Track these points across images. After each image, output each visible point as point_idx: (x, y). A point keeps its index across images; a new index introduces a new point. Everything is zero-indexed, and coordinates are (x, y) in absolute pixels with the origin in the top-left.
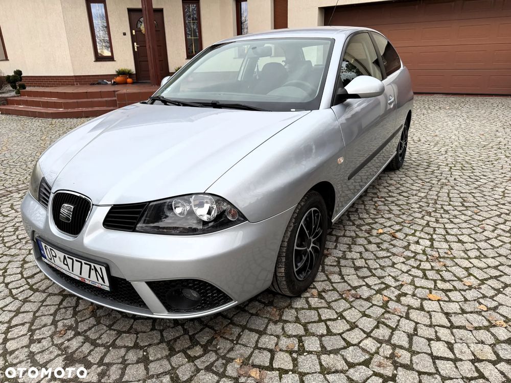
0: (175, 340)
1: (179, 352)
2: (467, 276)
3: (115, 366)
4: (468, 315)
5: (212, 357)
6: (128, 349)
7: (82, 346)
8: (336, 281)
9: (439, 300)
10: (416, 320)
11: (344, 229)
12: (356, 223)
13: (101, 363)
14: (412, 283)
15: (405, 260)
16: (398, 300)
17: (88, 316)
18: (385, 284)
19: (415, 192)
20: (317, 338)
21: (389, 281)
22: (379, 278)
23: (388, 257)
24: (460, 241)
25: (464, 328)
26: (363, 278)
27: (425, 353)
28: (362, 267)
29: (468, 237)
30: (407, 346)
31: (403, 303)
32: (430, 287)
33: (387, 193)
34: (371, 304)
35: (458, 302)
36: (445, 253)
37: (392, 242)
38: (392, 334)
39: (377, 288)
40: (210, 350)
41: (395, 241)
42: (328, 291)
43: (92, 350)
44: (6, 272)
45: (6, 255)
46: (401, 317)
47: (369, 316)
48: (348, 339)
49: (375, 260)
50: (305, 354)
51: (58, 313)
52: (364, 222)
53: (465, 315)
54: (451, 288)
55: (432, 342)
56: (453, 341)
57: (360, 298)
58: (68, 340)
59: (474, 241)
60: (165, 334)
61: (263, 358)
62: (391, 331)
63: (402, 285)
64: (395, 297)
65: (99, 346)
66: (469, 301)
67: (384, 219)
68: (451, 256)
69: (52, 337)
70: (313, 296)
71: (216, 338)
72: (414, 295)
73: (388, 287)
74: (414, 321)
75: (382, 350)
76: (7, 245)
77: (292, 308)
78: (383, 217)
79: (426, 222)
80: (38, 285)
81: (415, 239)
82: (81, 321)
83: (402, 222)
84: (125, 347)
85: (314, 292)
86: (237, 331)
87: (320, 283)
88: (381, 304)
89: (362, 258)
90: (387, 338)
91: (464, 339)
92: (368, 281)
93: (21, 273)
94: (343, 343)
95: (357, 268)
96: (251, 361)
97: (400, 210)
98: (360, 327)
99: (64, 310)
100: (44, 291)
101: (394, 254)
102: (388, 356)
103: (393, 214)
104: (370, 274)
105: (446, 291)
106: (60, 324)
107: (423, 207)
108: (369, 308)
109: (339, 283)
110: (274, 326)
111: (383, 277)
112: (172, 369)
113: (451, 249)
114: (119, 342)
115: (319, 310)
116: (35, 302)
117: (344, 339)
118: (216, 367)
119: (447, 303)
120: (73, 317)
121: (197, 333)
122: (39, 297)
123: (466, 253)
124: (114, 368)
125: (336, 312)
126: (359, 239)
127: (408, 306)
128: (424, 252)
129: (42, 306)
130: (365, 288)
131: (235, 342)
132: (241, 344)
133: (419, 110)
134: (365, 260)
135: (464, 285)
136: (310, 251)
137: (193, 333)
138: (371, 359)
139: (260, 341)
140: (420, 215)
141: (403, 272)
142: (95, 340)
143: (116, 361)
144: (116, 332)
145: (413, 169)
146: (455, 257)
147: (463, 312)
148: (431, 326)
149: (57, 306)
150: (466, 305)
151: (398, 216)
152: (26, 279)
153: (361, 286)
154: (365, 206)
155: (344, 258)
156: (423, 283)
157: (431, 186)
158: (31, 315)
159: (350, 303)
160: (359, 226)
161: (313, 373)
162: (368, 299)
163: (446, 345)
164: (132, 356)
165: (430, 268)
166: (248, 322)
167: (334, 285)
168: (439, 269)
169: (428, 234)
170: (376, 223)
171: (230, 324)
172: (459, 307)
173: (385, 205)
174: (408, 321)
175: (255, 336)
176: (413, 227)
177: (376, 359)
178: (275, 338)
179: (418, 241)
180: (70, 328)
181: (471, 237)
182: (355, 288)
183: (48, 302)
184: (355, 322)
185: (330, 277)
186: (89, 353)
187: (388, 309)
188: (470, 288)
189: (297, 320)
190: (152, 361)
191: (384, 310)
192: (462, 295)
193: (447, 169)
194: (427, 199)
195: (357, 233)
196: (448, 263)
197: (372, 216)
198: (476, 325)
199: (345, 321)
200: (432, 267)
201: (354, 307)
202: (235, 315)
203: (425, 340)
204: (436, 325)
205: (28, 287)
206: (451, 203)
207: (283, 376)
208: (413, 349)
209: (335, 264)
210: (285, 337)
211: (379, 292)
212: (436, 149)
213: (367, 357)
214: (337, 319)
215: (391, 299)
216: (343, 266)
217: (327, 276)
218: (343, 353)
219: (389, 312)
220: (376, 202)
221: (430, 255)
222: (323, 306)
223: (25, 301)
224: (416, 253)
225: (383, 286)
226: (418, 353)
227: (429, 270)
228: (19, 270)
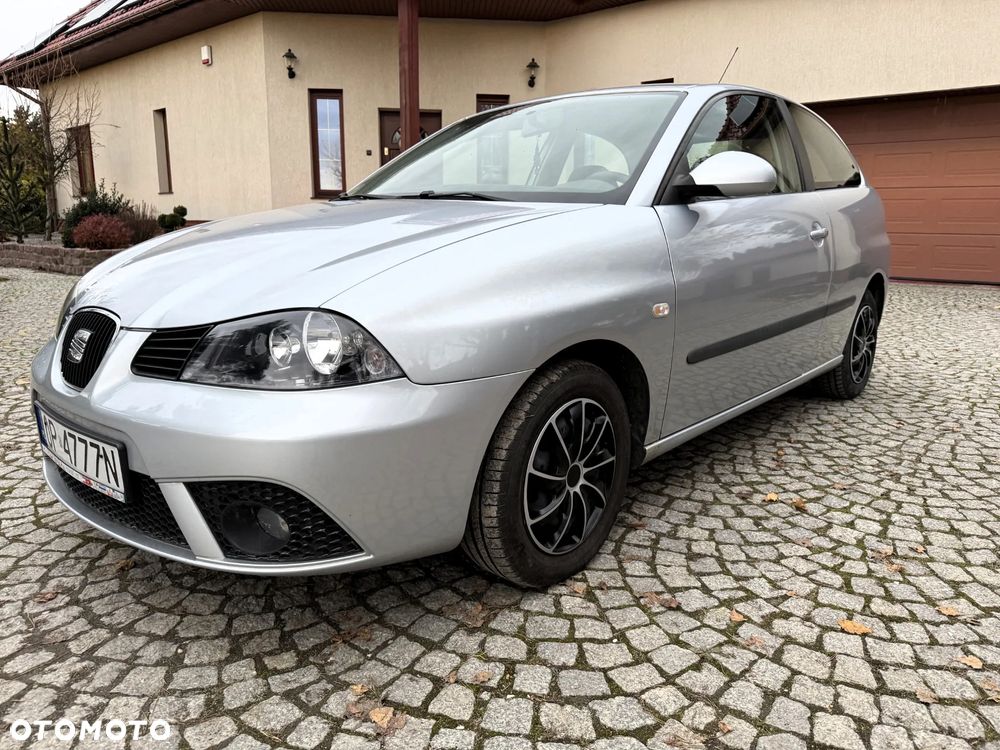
0: (251, 636)
1: (247, 656)
2: (952, 598)
3: (112, 663)
4: (930, 671)
5: (310, 674)
6: (153, 638)
7: (71, 622)
8: (637, 573)
9: (864, 635)
10: (795, 667)
11: (692, 488)
12: (723, 479)
13: (88, 654)
14: (812, 596)
15: (808, 552)
16: (767, 624)
17: (110, 576)
18: (747, 591)
19: (874, 439)
20: (549, 670)
21: (760, 587)
22: (737, 579)
23: (773, 544)
24: (953, 531)
25: (911, 696)
26: (699, 575)
27: (794, 733)
28: (705, 556)
29: (976, 525)
30: (755, 713)
31: (774, 631)
32: (850, 607)
33: (813, 436)
34: (699, 624)
35: (912, 645)
36: (911, 549)
37: (791, 519)
38: (727, 686)
39: (724, 596)
40: (311, 663)
41: (799, 517)
42: (609, 588)
43: (86, 632)
44: (10, 492)
45: (26, 469)
46: (761, 656)
47: (685, 645)
48: (618, 681)
49: (740, 546)
50: (509, 696)
51: (61, 565)
52: (742, 479)
53: (921, 671)
54: (905, 614)
55: (819, 714)
56: (873, 719)
57: (678, 608)
58: (52, 610)
59: (989, 533)
60: (236, 624)
61: (413, 692)
62: (726, 679)
63: (786, 598)
64: (763, 617)
65: (102, 627)
66: (942, 645)
67: (788, 479)
68: (924, 556)
69: (25, 602)
70: (573, 594)
71: (334, 642)
72: (807, 618)
73: (751, 596)
74: (789, 668)
75: (692, 713)
76: (36, 454)
77: (519, 609)
78: (787, 474)
79: (882, 491)
80: (51, 518)
81: (848, 518)
82: (93, 583)
83: (828, 486)
84: (149, 635)
85: (580, 587)
86: (382, 635)
87: (600, 573)
88: (723, 627)
89: (714, 540)
90: (711, 692)
91: (904, 719)
92: (711, 582)
93: (34, 498)
94: (604, 688)
95: (692, 557)
96: (384, 693)
97: (830, 467)
98: (656, 662)
99: (73, 562)
100: (55, 529)
101: (787, 540)
102: (702, 727)
103: (813, 471)
104: (719, 569)
105: (887, 620)
106: (53, 583)
107: (886, 464)
108: (690, 631)
109: (641, 577)
110: (464, 638)
111: (746, 579)
112: (217, 686)
113: (927, 542)
114: (141, 626)
115: (576, 621)
116: (30, 543)
117: (609, 681)
118: (308, 694)
119: (883, 643)
120: (83, 574)
121: (299, 630)
122: (43, 535)
123: (961, 555)
124: (106, 668)
125: (613, 629)
126: (718, 507)
127: (787, 637)
128: (860, 544)
129: (39, 550)
130: (697, 593)
131: (369, 655)
132: (380, 660)
133: (931, 309)
134: (718, 543)
135: (939, 612)
136: (575, 493)
137: (293, 628)
138: (657, 727)
139: (422, 659)
140: (873, 478)
141: (797, 574)
142: (100, 616)
143: (119, 657)
144: (145, 608)
145: (884, 401)
146: (932, 560)
147: (920, 664)
148: (827, 682)
149: (64, 554)
150: (929, 652)
151: (823, 475)
152: (36, 507)
153: (688, 588)
154: (755, 452)
155: (673, 535)
156: (841, 599)
157: (917, 431)
158: (10, 562)
159: (651, 615)
160: (727, 487)
161: (511, 735)
162: (696, 614)
163: (853, 725)
164: (152, 653)
165: (864, 572)
166: (413, 623)
167: (628, 579)
168: (884, 578)
169: (882, 512)
170: (769, 482)
171: (375, 621)
172: (911, 654)
173: (800, 454)
174: (777, 666)
175: (416, 649)
176: (852, 497)
177: (670, 729)
178: (458, 658)
179: (853, 522)
180: (67, 591)
181: (982, 526)
182: (673, 591)
183: (52, 547)
184: (648, 652)
185: (626, 565)
186: (76, 637)
187: (734, 638)
188: (953, 619)
189: (521, 633)
190: (186, 666)
191: (725, 639)
192: (928, 632)
193: (966, 405)
194: (901, 452)
195: (718, 496)
196: (911, 567)
197: (763, 471)
198: (944, 694)
199: (625, 647)
200: (870, 570)
201: (658, 625)
202: (392, 607)
203: (803, 708)
204: (842, 683)
205: (33, 518)
206: (955, 463)
207: (442, 730)
208: (768, 721)
209: (647, 543)
210: (480, 658)
211: (727, 603)
212: (950, 371)
213: (650, 721)
214: (610, 640)
215: (750, 620)
216: (662, 550)
217: (620, 562)
218: (596, 707)
219: (735, 644)
220: (781, 448)
221: (872, 550)
222: (588, 613)
223: (16, 539)
224: (840, 543)
225: (741, 594)
226: (778, 731)
227: (861, 576)
228: (33, 493)
